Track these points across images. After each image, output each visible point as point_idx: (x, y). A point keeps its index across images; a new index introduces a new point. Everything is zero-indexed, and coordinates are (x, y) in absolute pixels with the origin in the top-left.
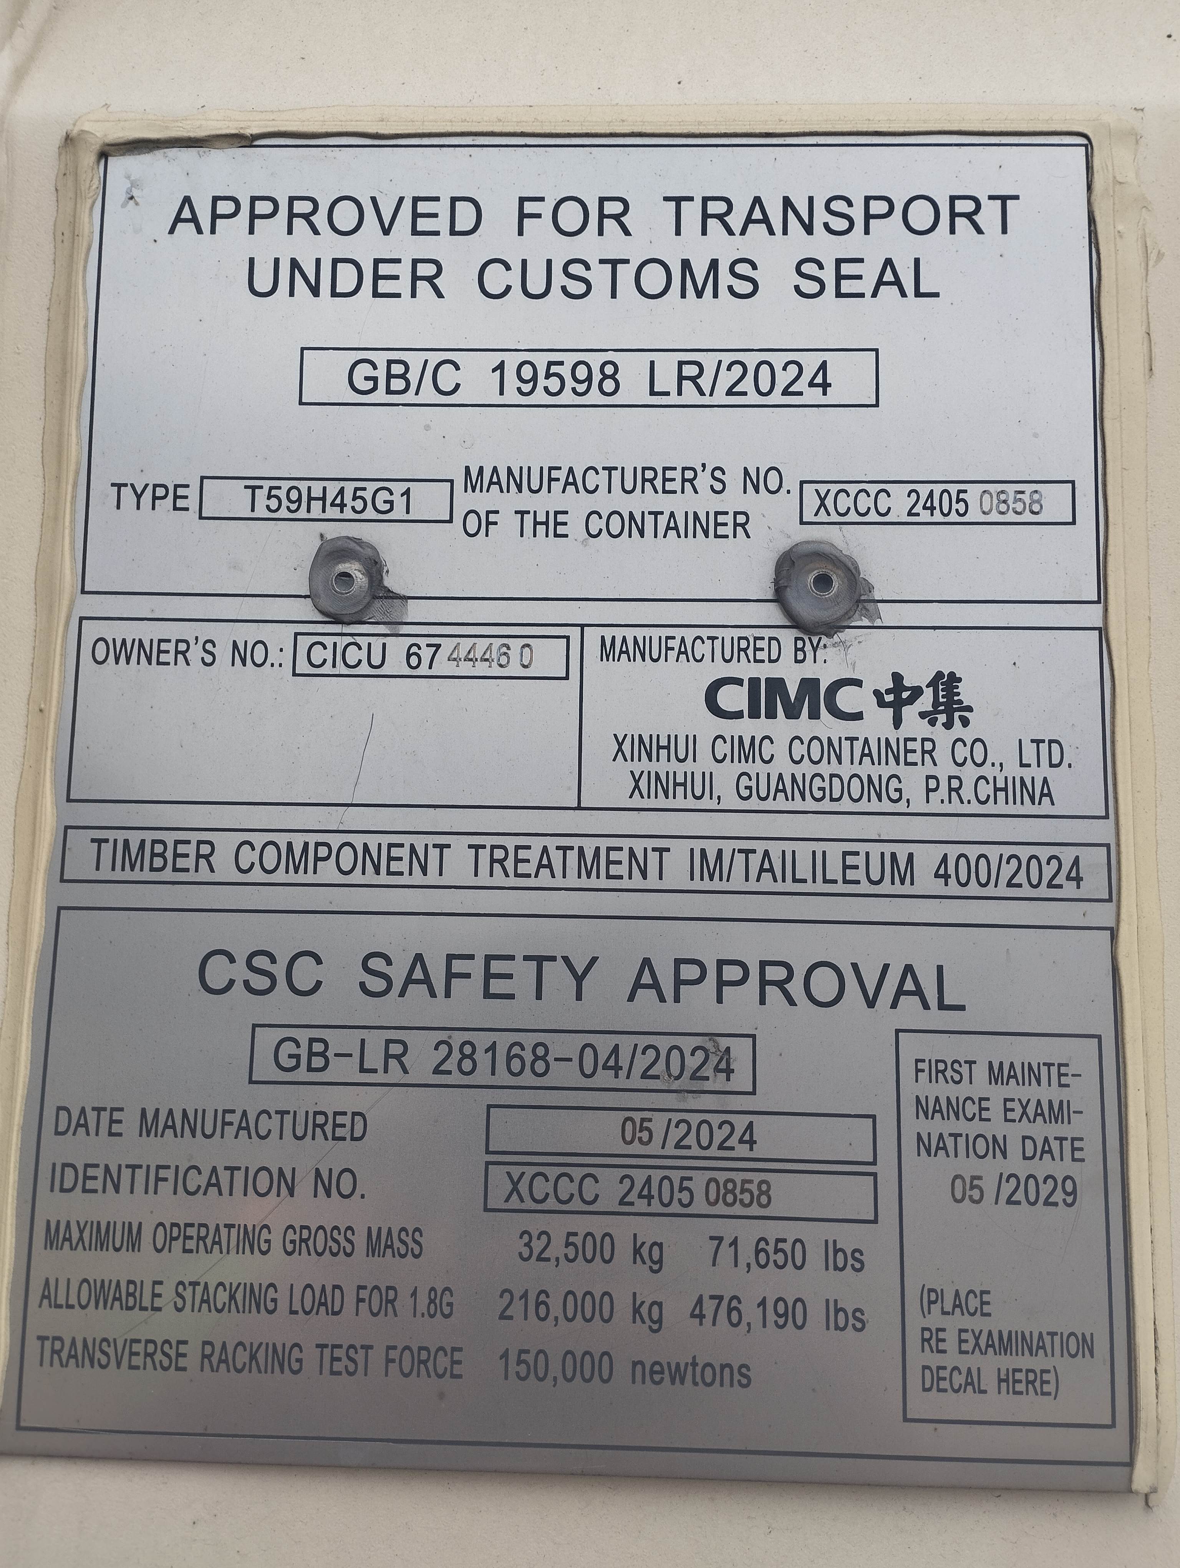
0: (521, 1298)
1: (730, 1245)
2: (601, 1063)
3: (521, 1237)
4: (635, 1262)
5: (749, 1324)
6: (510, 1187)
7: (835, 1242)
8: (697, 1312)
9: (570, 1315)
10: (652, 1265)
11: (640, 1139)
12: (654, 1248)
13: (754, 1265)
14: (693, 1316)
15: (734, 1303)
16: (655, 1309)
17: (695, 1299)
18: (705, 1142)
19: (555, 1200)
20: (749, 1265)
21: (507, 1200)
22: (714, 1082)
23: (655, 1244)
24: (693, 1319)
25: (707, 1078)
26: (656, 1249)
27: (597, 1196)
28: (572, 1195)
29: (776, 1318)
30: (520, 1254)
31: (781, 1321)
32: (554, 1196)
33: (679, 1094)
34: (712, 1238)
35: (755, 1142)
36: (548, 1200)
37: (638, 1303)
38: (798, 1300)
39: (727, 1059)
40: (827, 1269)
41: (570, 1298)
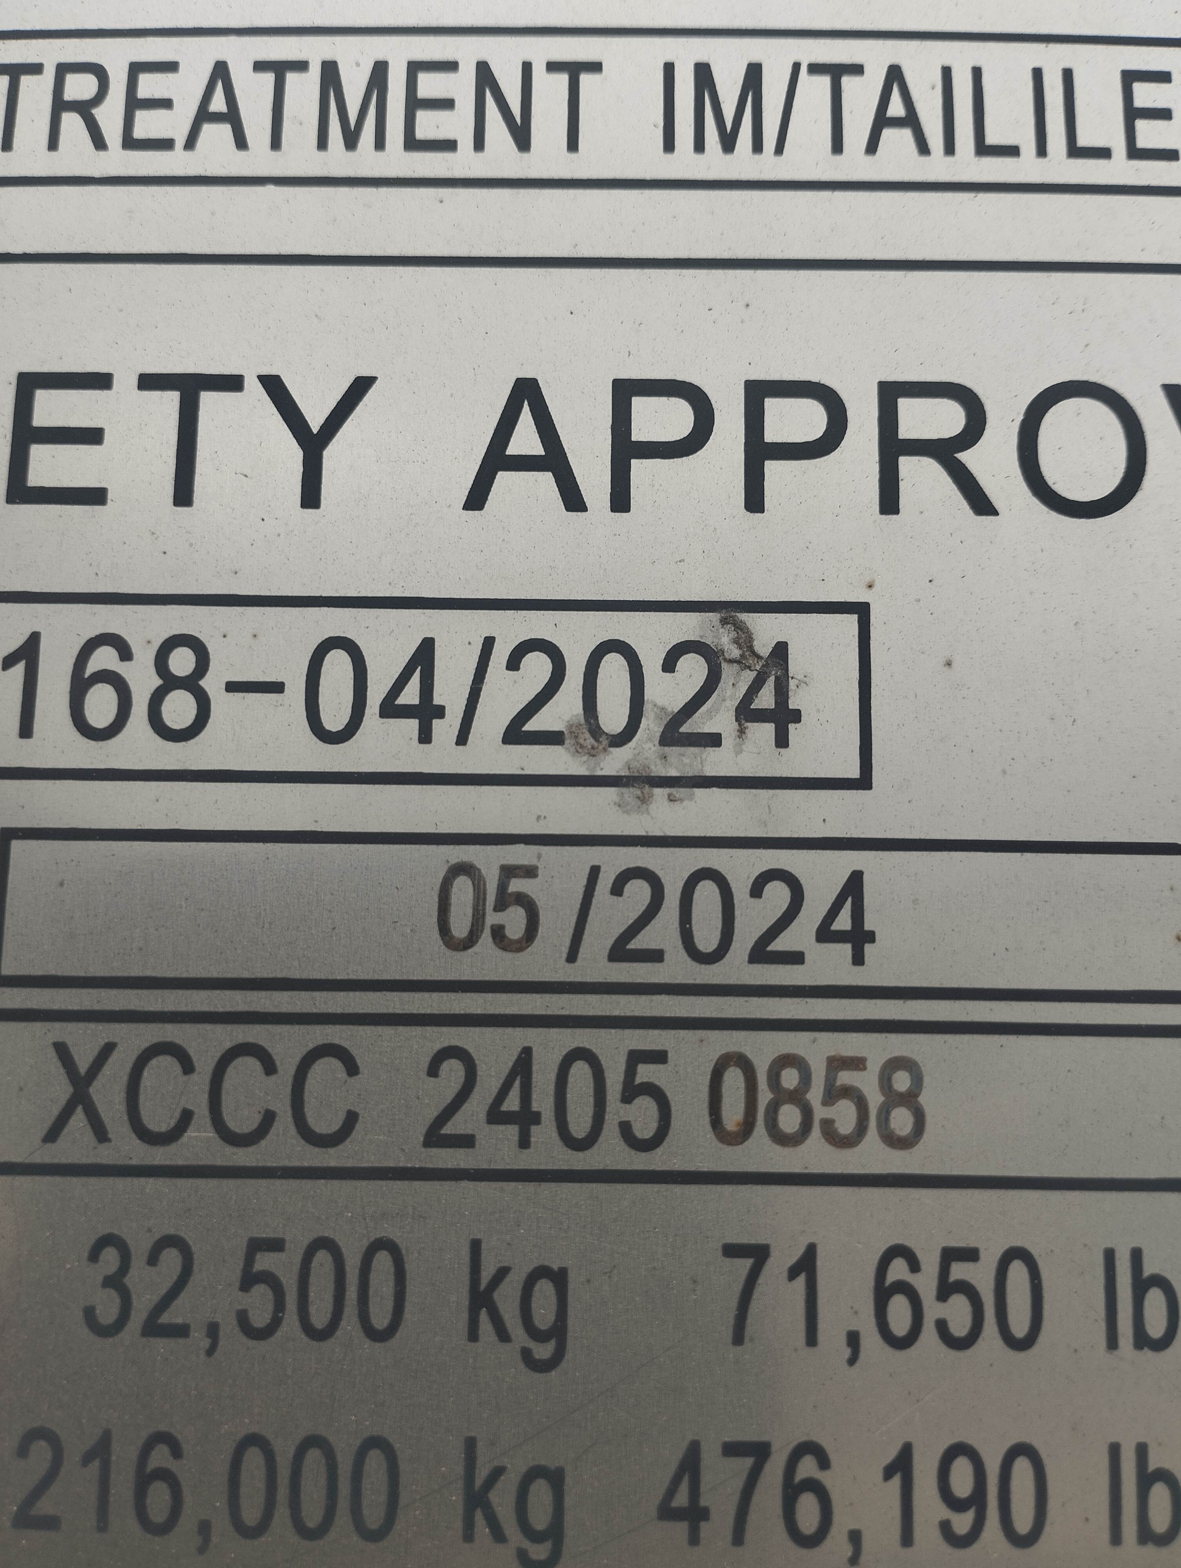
0: (87, 1459)
1: (793, 1273)
2: (375, 696)
3: (94, 1256)
4: (473, 1335)
5: (855, 1537)
6: (63, 1090)
7: (1137, 1255)
8: (681, 1499)
9: (251, 1515)
10: (532, 1345)
11: (498, 933)
12: (537, 1288)
13: (871, 1339)
14: (667, 1513)
15: (807, 1468)
16: (540, 1491)
17: (673, 1456)
18: (706, 939)
19: (212, 1134)
20: (853, 1339)
21: (52, 1135)
22: (738, 751)
23: (541, 1272)
24: (667, 1525)
25: (715, 740)
26: (545, 1290)
27: (352, 1118)
28: (269, 1118)
29: (945, 1513)
30: (89, 1314)
31: (962, 1523)
32: (208, 1120)
33: (625, 790)
34: (732, 1251)
35: (871, 937)
36: (191, 1133)
37: (482, 1474)
38: (1020, 1450)
39: (777, 679)
40: (1112, 1343)
41: (254, 1458)
